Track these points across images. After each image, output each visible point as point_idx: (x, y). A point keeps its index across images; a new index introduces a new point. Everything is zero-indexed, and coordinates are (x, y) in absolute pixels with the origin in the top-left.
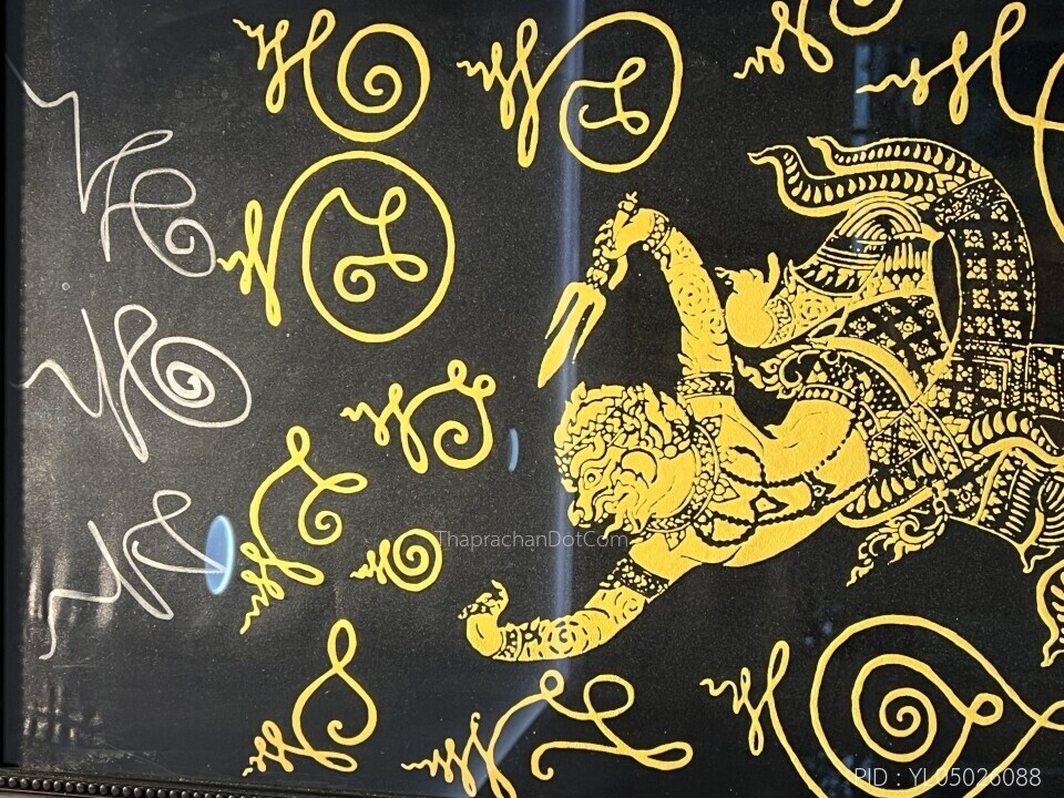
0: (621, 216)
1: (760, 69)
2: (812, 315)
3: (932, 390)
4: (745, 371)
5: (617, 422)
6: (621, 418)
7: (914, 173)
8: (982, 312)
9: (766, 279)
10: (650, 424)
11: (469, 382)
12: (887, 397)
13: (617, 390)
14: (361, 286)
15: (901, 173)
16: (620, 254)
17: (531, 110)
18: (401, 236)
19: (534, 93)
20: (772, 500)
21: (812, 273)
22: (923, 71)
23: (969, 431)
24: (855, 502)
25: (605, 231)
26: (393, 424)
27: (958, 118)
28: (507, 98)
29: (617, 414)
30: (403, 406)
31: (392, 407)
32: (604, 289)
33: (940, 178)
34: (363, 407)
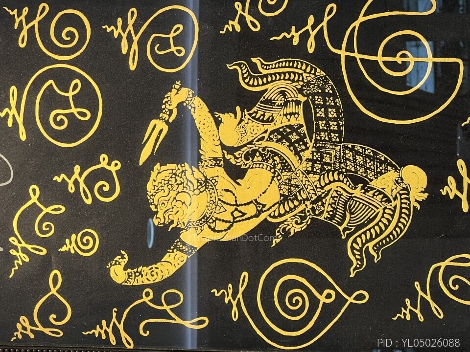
0: (174, 91)
1: (231, 29)
2: (255, 132)
3: (304, 163)
4: (228, 157)
5: (173, 180)
6: (175, 178)
7: (294, 73)
8: (323, 130)
9: (236, 117)
10: (188, 180)
11: (109, 164)
12: (286, 166)
13: (173, 166)
14: (61, 123)
15: (289, 73)
16: (173, 107)
17: (135, 46)
18: (79, 101)
19: (136, 39)
20: (240, 212)
21: (254, 115)
22: (296, 31)
23: (319, 180)
24: (274, 211)
25: (167, 97)
26: (76, 183)
27: (311, 50)
28: (124, 41)
29: (174, 176)
30: (80, 175)
31: (76, 176)
32: (167, 122)
33: (305, 75)
34: (63, 176)
